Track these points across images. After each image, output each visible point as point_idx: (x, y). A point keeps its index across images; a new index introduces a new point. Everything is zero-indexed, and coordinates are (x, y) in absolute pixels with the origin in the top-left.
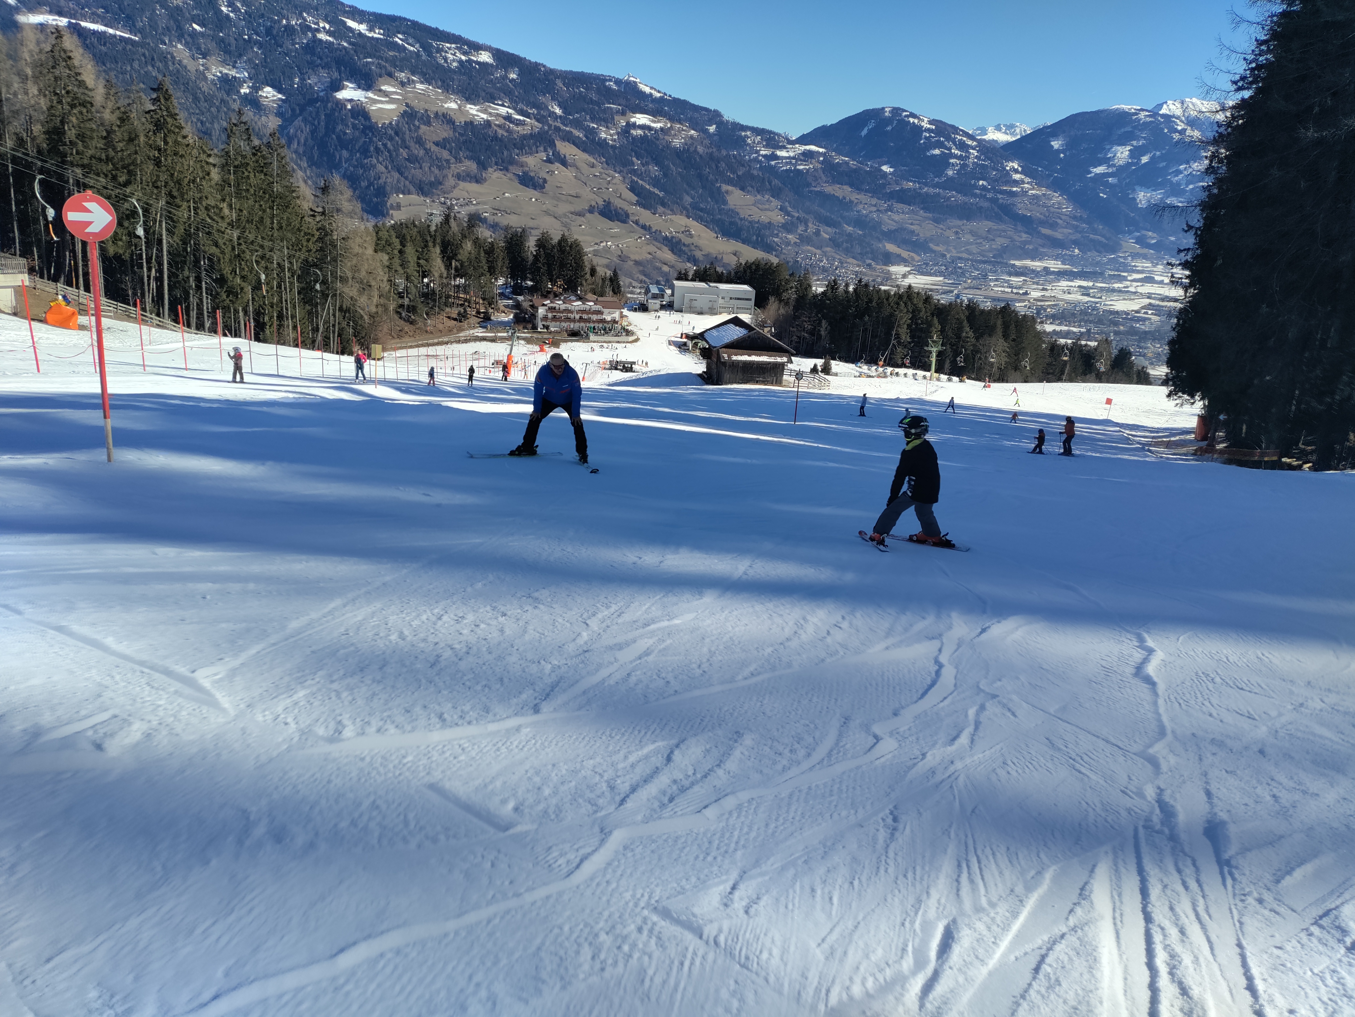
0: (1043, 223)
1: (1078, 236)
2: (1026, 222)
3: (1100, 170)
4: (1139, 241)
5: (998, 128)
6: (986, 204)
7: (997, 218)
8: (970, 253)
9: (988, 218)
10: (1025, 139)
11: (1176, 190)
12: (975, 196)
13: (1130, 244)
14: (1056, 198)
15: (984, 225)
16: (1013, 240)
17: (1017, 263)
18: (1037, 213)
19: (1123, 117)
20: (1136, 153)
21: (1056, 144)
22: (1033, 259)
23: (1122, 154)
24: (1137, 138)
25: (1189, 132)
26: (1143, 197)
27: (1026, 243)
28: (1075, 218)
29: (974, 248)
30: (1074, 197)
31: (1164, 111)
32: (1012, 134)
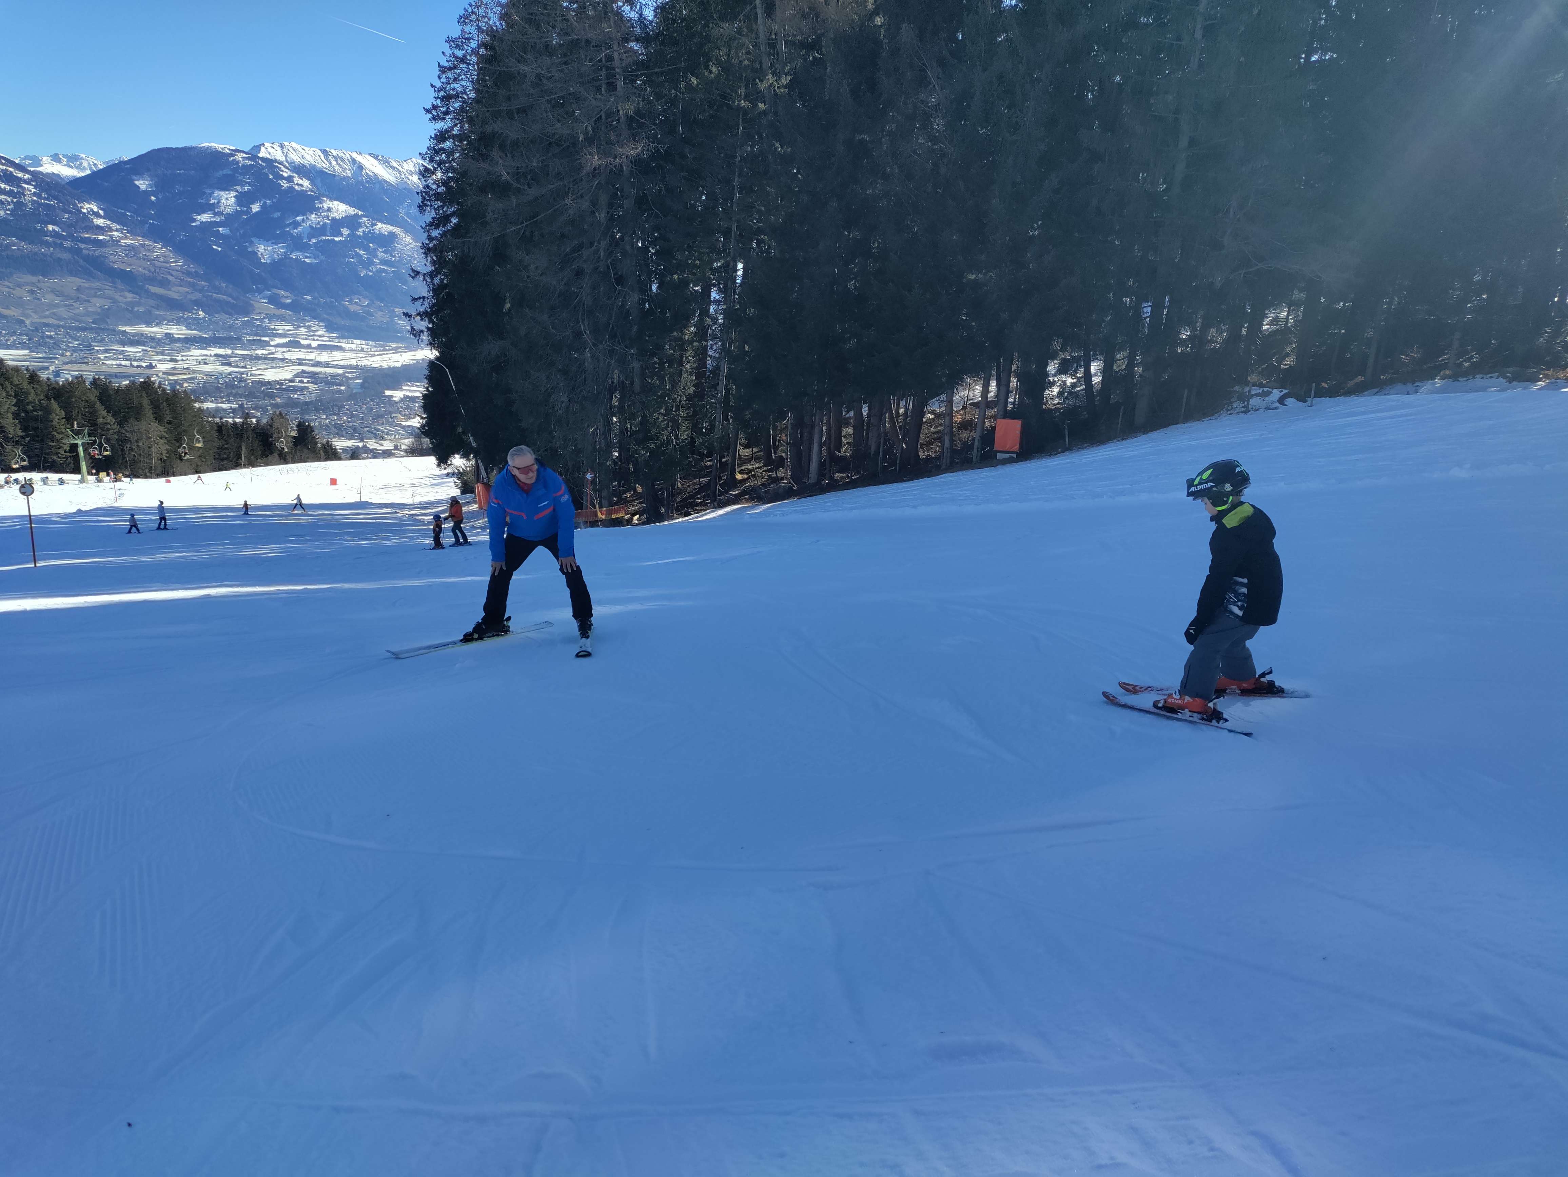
0: (152, 280)
1: (198, 295)
2: (127, 278)
3: (205, 217)
4: (273, 300)
5: (56, 158)
6: (66, 256)
7: (87, 274)
8: (60, 318)
9: (72, 273)
10: (96, 175)
11: (298, 244)
12: (47, 244)
13: (262, 304)
14: (159, 250)
15: (72, 283)
16: (115, 301)
17: (129, 329)
18: (137, 267)
19: (216, 159)
20: (243, 200)
21: (142, 184)
22: (148, 324)
23: (227, 200)
24: (241, 184)
25: (297, 179)
26: (265, 251)
27: (133, 304)
28: (189, 274)
29: (63, 312)
30: (181, 249)
31: (262, 154)
32: (79, 167)
